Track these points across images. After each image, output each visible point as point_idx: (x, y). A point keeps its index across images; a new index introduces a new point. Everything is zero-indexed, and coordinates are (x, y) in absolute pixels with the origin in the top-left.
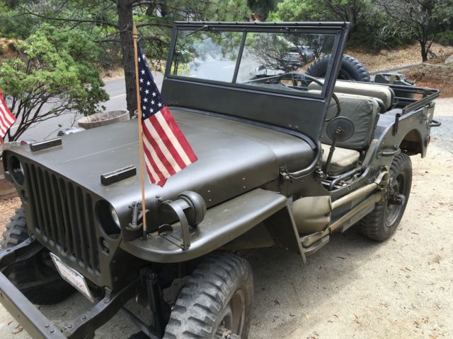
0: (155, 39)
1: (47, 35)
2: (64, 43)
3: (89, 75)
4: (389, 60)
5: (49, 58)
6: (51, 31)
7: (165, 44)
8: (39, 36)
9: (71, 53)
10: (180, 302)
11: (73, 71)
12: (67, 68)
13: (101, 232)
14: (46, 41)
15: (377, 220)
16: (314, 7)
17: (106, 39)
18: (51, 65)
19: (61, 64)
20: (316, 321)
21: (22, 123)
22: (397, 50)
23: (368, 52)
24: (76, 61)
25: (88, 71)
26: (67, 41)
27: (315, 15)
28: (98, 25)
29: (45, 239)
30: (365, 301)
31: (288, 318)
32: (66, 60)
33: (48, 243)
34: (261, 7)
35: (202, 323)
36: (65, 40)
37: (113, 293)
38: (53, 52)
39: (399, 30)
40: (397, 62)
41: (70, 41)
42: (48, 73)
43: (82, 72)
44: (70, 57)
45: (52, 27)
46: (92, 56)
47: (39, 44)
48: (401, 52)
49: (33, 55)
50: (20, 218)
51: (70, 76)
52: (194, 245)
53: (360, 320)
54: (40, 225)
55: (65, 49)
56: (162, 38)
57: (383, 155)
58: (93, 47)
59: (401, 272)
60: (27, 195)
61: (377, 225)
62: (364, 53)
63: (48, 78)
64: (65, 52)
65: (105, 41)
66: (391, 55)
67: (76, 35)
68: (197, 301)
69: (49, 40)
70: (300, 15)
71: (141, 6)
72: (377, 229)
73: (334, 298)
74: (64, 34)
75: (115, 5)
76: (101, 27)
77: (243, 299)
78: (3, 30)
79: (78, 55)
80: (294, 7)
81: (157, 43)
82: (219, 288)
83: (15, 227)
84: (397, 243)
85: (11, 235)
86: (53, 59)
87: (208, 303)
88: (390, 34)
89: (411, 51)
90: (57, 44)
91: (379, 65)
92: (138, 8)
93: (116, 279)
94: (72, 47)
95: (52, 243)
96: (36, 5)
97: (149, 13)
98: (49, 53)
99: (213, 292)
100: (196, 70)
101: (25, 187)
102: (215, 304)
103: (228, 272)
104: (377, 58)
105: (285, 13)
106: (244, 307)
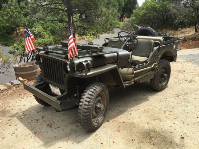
0: (82, 26)
1: (42, 25)
2: (48, 28)
3: (57, 40)
4: (182, 32)
5: (43, 34)
6: (43, 24)
7: (86, 28)
8: (39, 26)
9: (50, 32)
10: (85, 91)
11: (52, 38)
12: (49, 37)
13: (64, 72)
14: (42, 28)
15: (156, 82)
16: (148, 11)
17: (63, 27)
18: (43, 37)
19: (47, 36)
20: (131, 111)
21: (32, 59)
22: (186, 28)
23: (173, 30)
24: (52, 35)
25: (57, 39)
26: (49, 28)
27: (149, 15)
28: (60, 22)
29: (48, 80)
30: (149, 106)
31: (122, 110)
32: (48, 35)
33: (49, 81)
34: (127, 12)
35: (91, 95)
36: (48, 27)
37: (67, 91)
38: (44, 32)
39: (184, 20)
40: (186, 33)
41: (50, 28)
42: (42, 39)
43: (54, 39)
44: (50, 34)
45: (44, 23)
46: (58, 33)
47: (39, 29)
48: (188, 29)
49: (37, 33)
50: (39, 77)
51: (50, 40)
52: (88, 74)
53: (146, 110)
54: (46, 77)
55: (48, 30)
56: (85, 26)
57: (154, 58)
58: (59, 30)
59: (164, 99)
60: (43, 68)
61: (156, 84)
62: (171, 30)
63: (43, 41)
64: (48, 32)
65: (63, 28)
66: (183, 30)
67: (52, 25)
68: (90, 90)
69: (43, 27)
70: (143, 15)
71: (76, 14)
72: (156, 85)
73: (139, 105)
74: (48, 25)
75: (66, 14)
76: (61, 23)
77: (105, 97)
78: (22, 26)
79: (53, 33)
80: (140, 12)
81: (83, 28)
82: (96, 88)
83: (38, 79)
84: (165, 92)
85: (37, 82)
86: (44, 34)
87: (93, 90)
88: (180, 21)
89: (192, 28)
90: (45, 29)
91: (178, 35)
92: (75, 15)
93: (68, 86)
94: (51, 30)
95: (50, 81)
96: (35, 15)
97: (80, 17)
98: (43, 32)
99: (94, 88)
100: (98, 38)
101: (42, 65)
102: (95, 91)
103: (99, 85)
104: (177, 32)
105: (136, 14)
106: (106, 100)
